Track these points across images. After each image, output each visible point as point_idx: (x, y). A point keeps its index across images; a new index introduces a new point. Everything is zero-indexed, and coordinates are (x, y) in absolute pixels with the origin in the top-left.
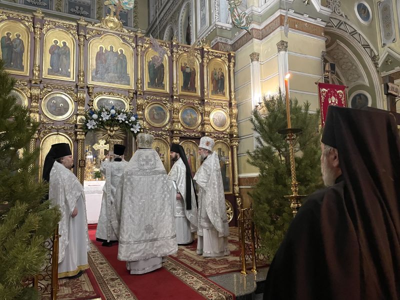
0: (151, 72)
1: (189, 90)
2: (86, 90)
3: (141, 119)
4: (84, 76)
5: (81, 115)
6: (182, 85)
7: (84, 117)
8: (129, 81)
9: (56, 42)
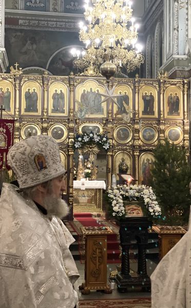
1: (148, 114)
2: (74, 121)
5: (71, 138)
6: (143, 110)
7: (73, 140)
9: (56, 91)
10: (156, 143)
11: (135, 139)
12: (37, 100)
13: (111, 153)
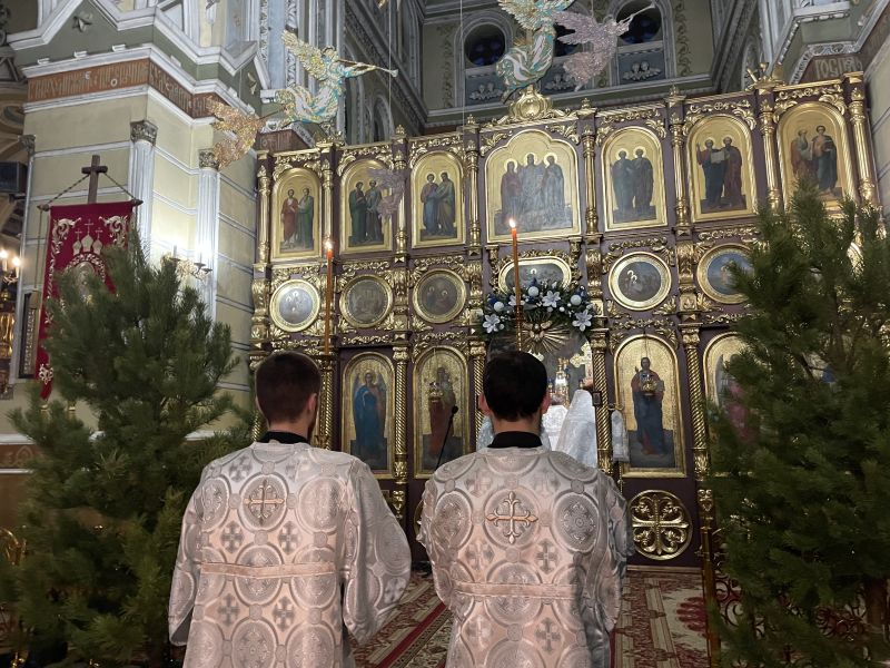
1: (723, 207)
2: (485, 256)
3: (598, 297)
5: (476, 306)
6: (704, 197)
7: (479, 311)
8: (570, 219)
11: (682, 292)
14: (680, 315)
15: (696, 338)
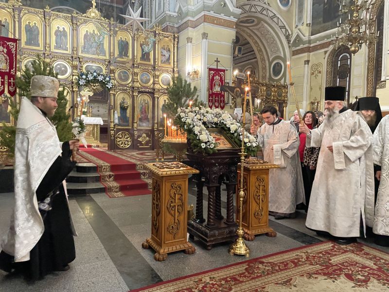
0: (120, 48)
1: (145, 60)
2: (78, 59)
3: (113, 79)
4: (76, 50)
5: (76, 75)
6: (141, 56)
8: (105, 54)
9: (58, 28)
10: (152, 86)
11: (134, 81)
12: (38, 34)
13: (113, 92)
14: (133, 88)
15: (137, 94)
